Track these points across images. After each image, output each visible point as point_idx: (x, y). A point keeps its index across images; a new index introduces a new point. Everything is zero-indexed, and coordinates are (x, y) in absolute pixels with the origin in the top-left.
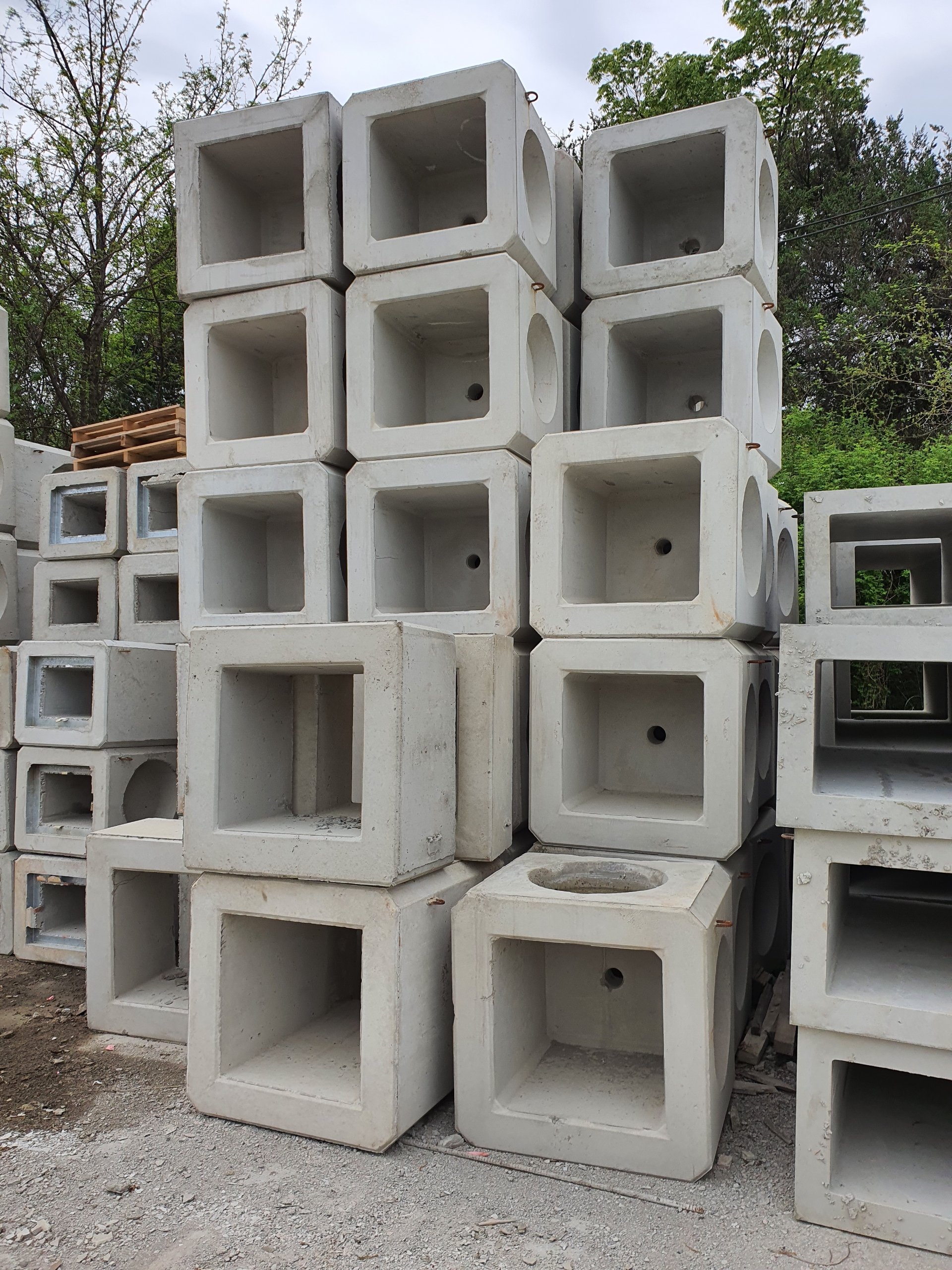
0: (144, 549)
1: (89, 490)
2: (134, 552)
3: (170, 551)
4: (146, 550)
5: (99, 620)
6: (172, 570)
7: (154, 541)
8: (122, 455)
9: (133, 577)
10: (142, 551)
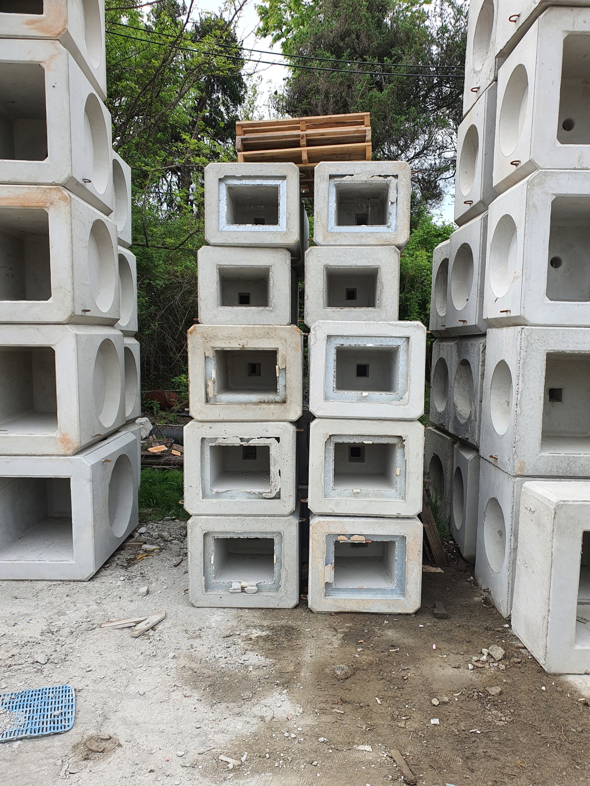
0: (335, 241)
1: (258, 182)
2: (322, 243)
3: (364, 245)
4: (338, 243)
5: (270, 304)
6: (369, 262)
7: (347, 235)
8: (300, 153)
9: (323, 266)
10: (333, 243)
